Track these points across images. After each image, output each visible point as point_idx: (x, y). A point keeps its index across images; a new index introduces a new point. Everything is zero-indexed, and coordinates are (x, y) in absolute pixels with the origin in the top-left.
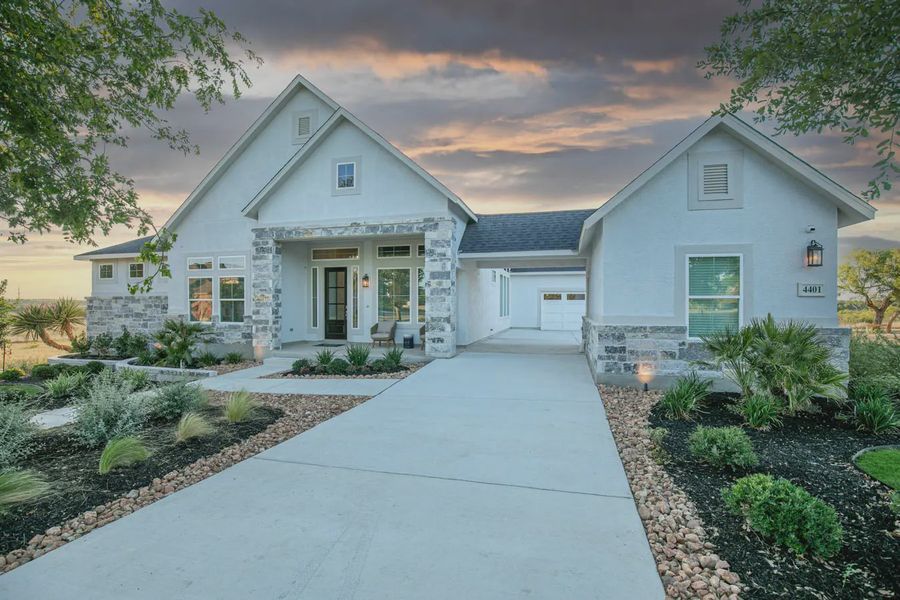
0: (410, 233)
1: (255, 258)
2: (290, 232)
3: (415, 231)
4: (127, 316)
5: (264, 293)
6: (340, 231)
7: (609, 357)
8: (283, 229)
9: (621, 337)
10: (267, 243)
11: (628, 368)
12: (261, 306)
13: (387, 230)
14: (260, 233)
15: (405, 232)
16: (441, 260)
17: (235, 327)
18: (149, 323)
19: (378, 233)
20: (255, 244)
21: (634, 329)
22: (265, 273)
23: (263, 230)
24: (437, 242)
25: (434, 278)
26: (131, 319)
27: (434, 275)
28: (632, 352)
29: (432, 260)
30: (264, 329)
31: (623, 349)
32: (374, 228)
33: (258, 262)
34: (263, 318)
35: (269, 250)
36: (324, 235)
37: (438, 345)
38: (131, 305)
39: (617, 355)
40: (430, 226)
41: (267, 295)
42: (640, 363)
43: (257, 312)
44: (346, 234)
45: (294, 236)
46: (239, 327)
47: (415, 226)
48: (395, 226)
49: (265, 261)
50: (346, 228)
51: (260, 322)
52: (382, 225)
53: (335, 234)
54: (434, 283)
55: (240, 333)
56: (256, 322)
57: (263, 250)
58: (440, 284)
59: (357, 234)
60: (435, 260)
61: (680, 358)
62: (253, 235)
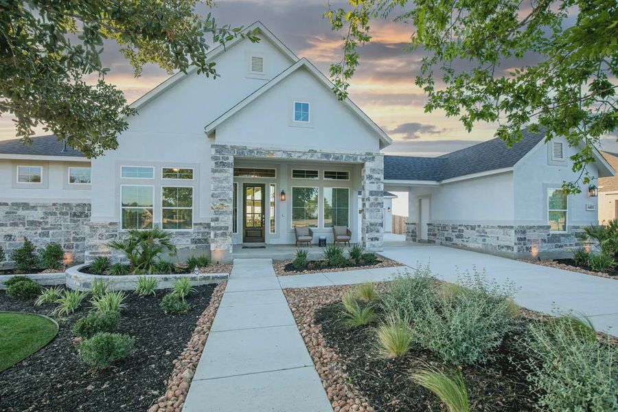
0: (355, 162)
1: (214, 171)
2: (251, 151)
3: (359, 161)
4: (14, 224)
5: (222, 202)
6: (299, 155)
7: (519, 244)
8: (245, 148)
9: (524, 232)
10: (227, 158)
11: (527, 249)
12: (221, 214)
13: (337, 158)
14: (221, 149)
15: (351, 161)
16: (377, 183)
17: (183, 234)
18: (51, 232)
19: (331, 159)
20: (214, 158)
21: (531, 227)
22: (225, 184)
23: (224, 147)
24: (374, 170)
25: (372, 195)
26: (21, 228)
27: (372, 193)
28: (529, 240)
29: (371, 183)
30: (224, 234)
31: (525, 238)
32: (327, 155)
33: (217, 175)
34: (222, 224)
35: (228, 165)
36: (285, 156)
37: (374, 243)
38: (21, 212)
39: (522, 242)
40: (370, 159)
41: (226, 204)
42: (532, 246)
43: (217, 220)
44: (304, 158)
45: (255, 155)
46: (188, 233)
47: (359, 157)
48: (344, 156)
49: (225, 175)
50: (304, 153)
51: (221, 228)
52: (334, 154)
53: (295, 156)
54: (372, 198)
55: (189, 239)
56: (215, 228)
57: (223, 164)
58: (376, 199)
59: (313, 159)
60: (374, 183)
61: (548, 242)
62: (213, 151)
